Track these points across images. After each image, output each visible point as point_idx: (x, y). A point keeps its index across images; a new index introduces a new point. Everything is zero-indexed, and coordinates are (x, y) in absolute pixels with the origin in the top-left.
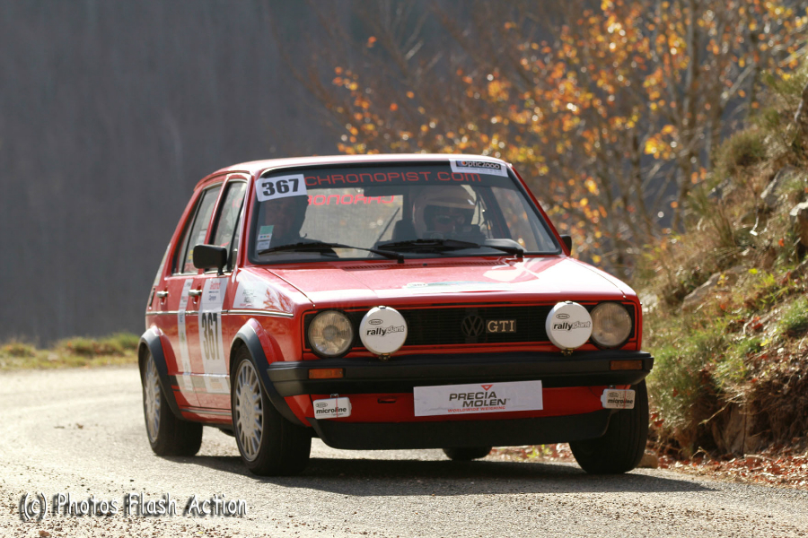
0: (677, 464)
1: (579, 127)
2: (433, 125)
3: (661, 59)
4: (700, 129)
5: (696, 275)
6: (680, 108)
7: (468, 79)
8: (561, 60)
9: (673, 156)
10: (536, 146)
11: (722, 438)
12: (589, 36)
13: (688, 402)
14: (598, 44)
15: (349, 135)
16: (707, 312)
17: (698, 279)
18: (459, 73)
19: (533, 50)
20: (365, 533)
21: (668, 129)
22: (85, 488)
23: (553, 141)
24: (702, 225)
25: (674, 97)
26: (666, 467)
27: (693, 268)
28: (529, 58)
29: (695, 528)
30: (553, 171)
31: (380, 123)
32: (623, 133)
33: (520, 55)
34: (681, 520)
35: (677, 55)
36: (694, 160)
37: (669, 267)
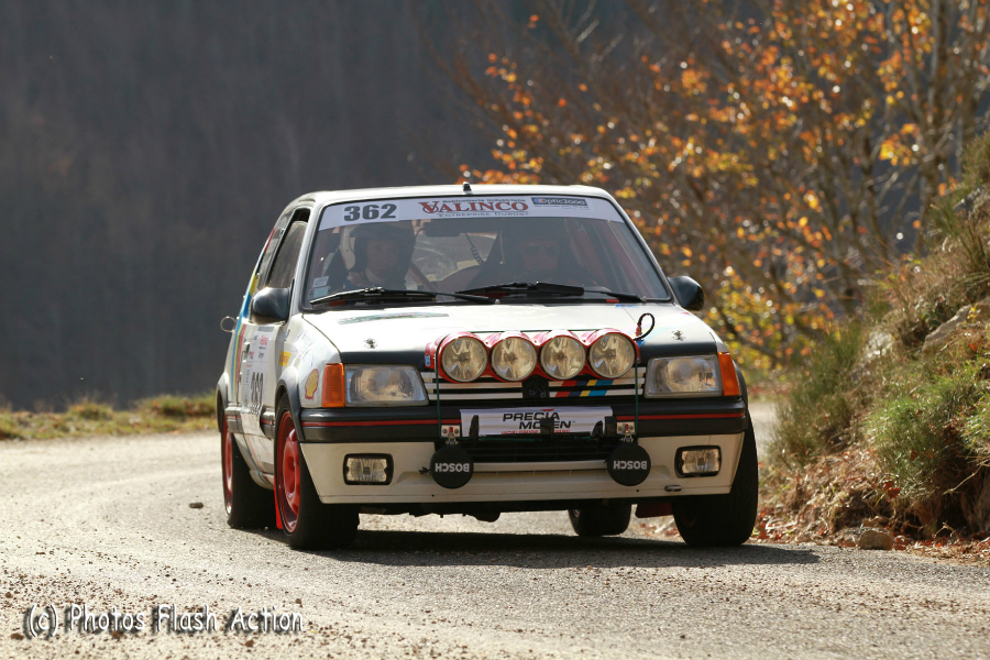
0: (917, 546)
1: (795, 126)
2: (611, 125)
3: (899, 40)
4: (948, 127)
5: (940, 308)
6: (924, 101)
7: (656, 68)
8: (773, 43)
9: (915, 161)
10: (742, 152)
11: (973, 511)
12: (810, 12)
13: (930, 467)
14: (820, 21)
15: (507, 139)
16: (954, 354)
17: (943, 313)
18: (644, 59)
19: (738, 30)
20: (520, 631)
21: (909, 128)
22: (170, 579)
23: (764, 145)
24: (947, 245)
25: (915, 87)
26: (902, 549)
27: (938, 299)
28: (732, 40)
29: (936, 621)
30: (764, 183)
31: (546, 123)
32: (852, 134)
33: (721, 36)
34: (918, 612)
35: (919, 34)
36: (941, 167)
37: (906, 298)
